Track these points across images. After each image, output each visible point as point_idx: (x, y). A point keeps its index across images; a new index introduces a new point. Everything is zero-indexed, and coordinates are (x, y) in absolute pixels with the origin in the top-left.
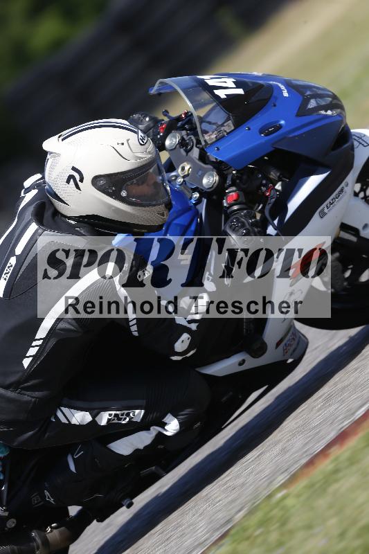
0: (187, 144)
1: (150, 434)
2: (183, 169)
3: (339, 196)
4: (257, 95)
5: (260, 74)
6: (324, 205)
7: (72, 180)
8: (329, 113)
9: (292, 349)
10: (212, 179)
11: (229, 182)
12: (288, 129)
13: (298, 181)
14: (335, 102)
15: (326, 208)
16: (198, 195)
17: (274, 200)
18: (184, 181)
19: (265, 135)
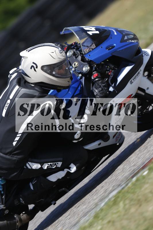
0: (76, 55)
1: (64, 172)
2: (75, 64)
3: (138, 75)
4: (104, 34)
5: (105, 26)
6: (132, 79)
7: (33, 68)
8: (133, 41)
9: (119, 139)
10: (87, 68)
11: (94, 69)
12: (117, 48)
13: (121, 69)
14: (135, 37)
15: (133, 80)
16: (81, 75)
17: (112, 76)
18: (75, 70)
19: (108, 50)
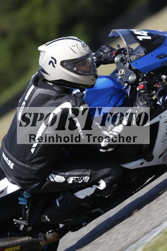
0: (124, 61)
1: (93, 189)
2: (121, 72)
5: (162, 31)
7: (51, 63)
10: (133, 77)
16: (127, 85)
17: (161, 89)
18: (121, 78)
19: (159, 59)
